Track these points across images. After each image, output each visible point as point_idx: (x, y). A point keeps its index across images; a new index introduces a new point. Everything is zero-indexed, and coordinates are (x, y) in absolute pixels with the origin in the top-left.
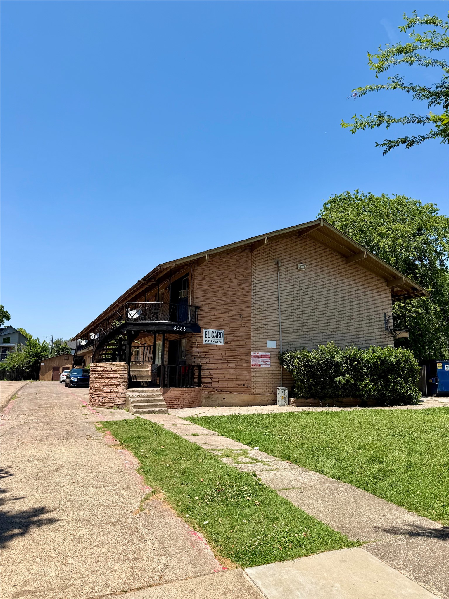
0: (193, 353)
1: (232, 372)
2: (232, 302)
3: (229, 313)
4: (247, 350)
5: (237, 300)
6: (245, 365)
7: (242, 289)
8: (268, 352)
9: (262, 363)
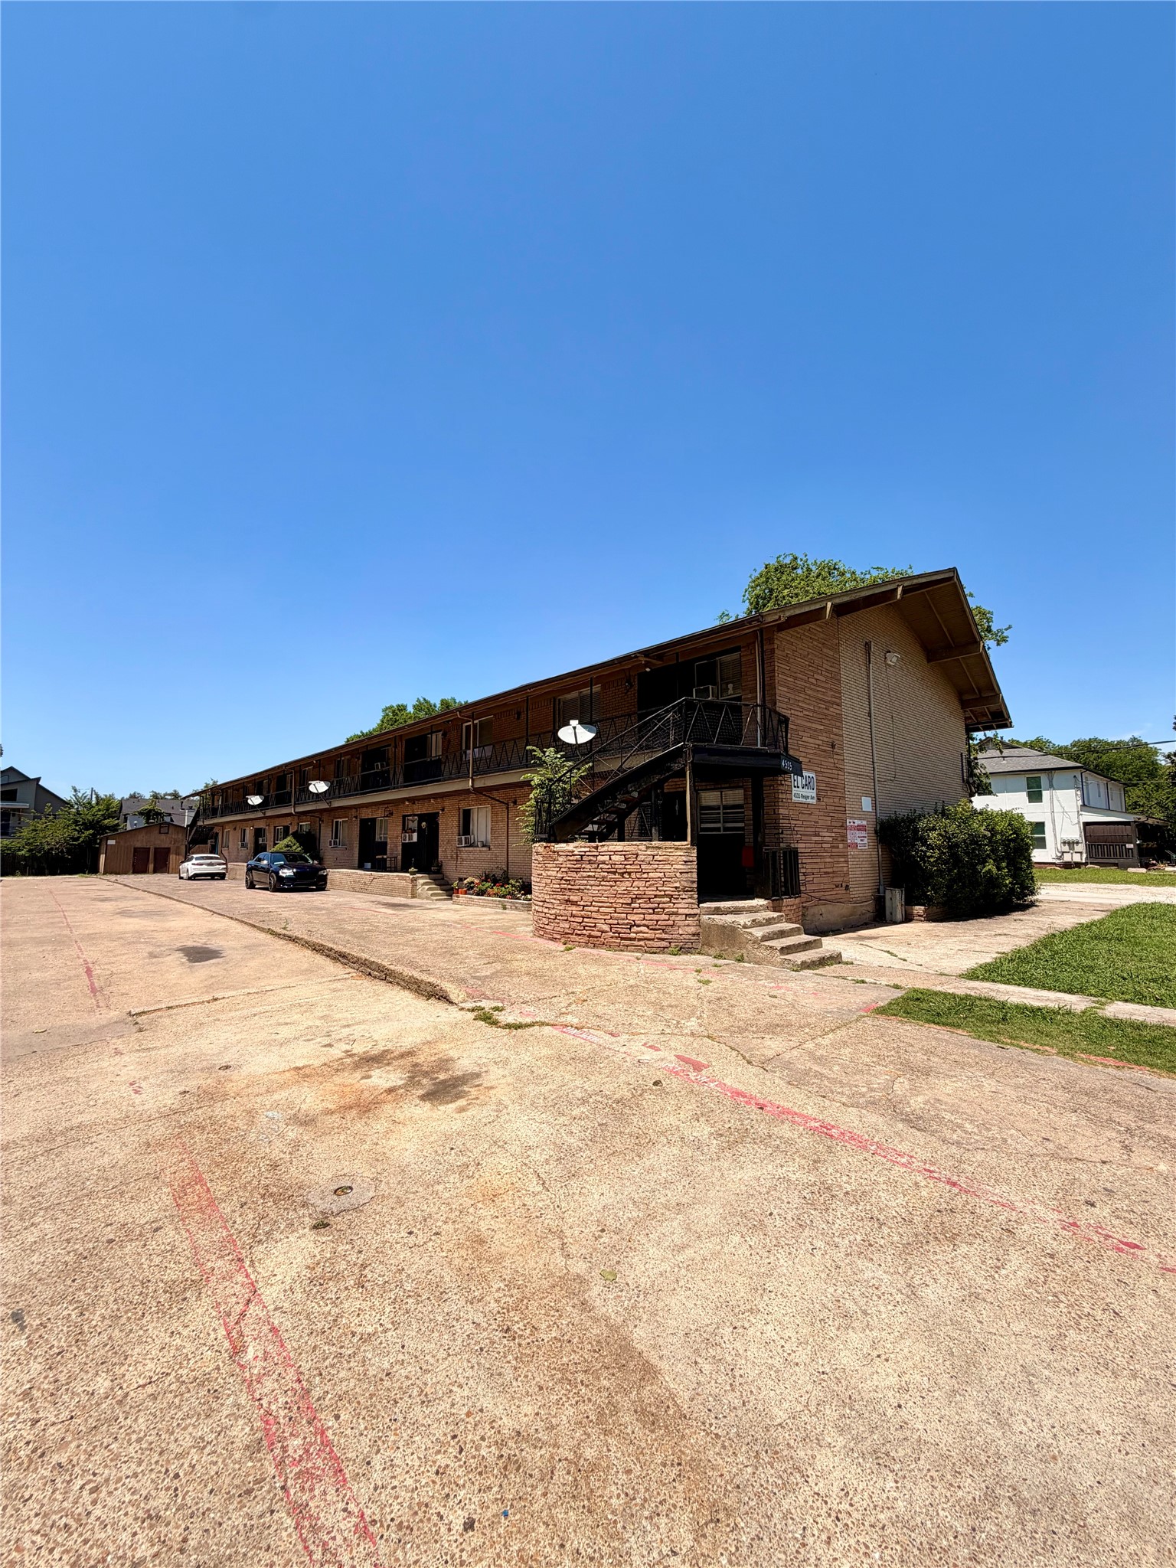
0: (781, 821)
1: (828, 860)
2: (821, 716)
3: (820, 738)
4: (840, 815)
5: (826, 711)
6: (841, 846)
7: (831, 689)
8: (864, 819)
9: (858, 841)
